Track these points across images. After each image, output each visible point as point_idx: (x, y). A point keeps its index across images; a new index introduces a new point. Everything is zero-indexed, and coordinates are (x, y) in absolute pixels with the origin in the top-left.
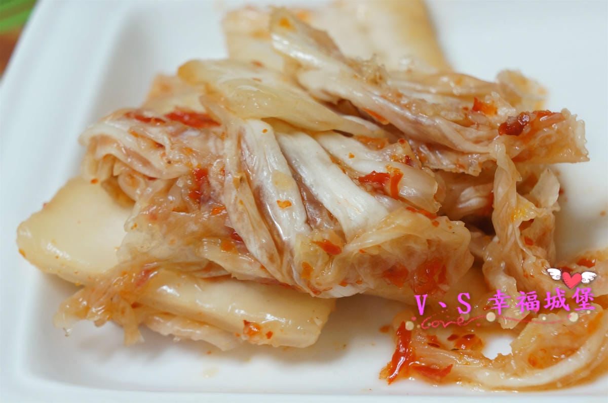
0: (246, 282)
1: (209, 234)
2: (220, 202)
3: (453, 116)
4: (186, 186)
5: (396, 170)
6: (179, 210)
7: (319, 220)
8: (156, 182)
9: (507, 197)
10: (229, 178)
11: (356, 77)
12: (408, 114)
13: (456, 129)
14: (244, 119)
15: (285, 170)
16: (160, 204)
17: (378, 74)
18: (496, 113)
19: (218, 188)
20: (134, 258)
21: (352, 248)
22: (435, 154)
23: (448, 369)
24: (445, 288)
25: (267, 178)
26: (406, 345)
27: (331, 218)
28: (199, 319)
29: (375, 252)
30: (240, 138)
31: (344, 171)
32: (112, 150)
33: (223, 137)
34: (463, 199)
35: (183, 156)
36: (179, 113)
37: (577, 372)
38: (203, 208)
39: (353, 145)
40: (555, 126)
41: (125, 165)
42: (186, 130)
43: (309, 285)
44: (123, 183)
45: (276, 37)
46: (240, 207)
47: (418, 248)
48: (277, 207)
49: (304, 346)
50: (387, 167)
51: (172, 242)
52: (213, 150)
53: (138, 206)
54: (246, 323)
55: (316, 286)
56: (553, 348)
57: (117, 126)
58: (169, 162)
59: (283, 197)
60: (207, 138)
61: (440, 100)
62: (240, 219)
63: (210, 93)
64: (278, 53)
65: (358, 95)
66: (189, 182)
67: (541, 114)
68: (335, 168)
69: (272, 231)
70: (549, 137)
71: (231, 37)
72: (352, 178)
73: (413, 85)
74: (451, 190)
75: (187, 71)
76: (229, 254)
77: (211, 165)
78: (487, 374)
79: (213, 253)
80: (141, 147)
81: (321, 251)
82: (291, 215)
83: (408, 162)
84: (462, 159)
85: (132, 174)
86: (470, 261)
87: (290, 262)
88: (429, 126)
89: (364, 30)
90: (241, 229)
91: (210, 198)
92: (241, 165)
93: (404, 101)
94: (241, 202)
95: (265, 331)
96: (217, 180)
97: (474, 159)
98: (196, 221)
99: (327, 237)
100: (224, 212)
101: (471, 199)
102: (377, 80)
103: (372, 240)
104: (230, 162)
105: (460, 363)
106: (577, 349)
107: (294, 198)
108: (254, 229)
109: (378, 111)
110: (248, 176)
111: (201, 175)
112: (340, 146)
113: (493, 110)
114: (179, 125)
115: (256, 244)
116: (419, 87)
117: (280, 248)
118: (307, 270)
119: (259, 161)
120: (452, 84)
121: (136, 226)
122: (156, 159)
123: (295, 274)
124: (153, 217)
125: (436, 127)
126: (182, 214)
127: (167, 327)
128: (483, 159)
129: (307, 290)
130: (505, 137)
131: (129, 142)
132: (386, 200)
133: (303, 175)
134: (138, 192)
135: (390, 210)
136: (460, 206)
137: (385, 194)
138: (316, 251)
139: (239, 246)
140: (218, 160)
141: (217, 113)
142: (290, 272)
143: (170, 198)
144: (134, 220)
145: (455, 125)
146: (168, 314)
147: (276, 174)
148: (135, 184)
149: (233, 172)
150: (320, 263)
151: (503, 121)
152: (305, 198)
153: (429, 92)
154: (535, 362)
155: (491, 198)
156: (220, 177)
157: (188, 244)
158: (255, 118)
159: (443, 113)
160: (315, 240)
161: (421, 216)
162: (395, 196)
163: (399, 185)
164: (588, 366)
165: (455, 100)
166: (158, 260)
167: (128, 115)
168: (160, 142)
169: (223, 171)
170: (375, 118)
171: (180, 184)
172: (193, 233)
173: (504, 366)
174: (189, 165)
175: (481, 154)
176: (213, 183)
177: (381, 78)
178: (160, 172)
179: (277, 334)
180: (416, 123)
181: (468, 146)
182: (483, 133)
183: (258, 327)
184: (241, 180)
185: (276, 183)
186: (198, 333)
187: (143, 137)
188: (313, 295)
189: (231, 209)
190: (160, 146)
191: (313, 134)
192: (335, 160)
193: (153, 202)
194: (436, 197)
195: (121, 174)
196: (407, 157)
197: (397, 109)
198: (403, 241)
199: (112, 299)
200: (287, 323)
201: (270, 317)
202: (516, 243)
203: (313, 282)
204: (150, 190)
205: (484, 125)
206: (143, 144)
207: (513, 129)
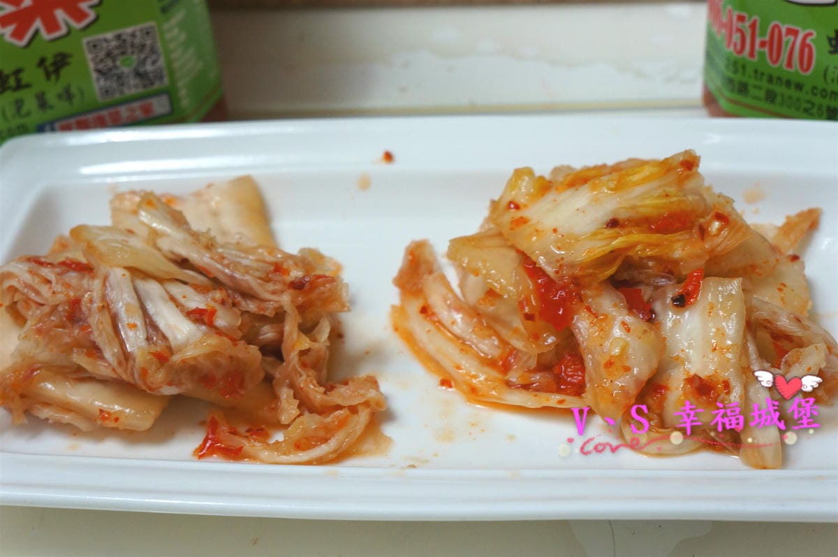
0: (103, 381)
1: (78, 344)
2: (87, 323)
3: (258, 274)
4: (64, 310)
5: (212, 307)
6: (58, 327)
7: (155, 338)
8: (44, 307)
9: (291, 333)
10: (95, 305)
11: (194, 243)
12: (227, 271)
13: (259, 284)
14: (111, 267)
15: (134, 302)
16: (44, 323)
17: (210, 242)
18: (289, 274)
19: (87, 313)
20: (23, 360)
21: (176, 358)
22: (245, 301)
23: (240, 449)
24: (242, 392)
25: (122, 307)
26: (213, 432)
27: (165, 338)
28: (67, 407)
29: (192, 363)
30: (106, 279)
31: (177, 306)
32: (14, 283)
33: (93, 278)
34: (262, 333)
35: (64, 289)
36: (68, 262)
37: (327, 455)
38: (75, 326)
39: (188, 290)
40: (328, 286)
41: (23, 294)
42: (68, 271)
43: (145, 384)
44: (19, 306)
45: (143, 213)
46: (101, 327)
47: (223, 361)
48: (127, 329)
49: (143, 429)
50: (206, 305)
51: (51, 350)
52: (86, 286)
53: (29, 323)
54: (101, 411)
55: (150, 385)
56: (313, 437)
57: (20, 266)
58: (54, 293)
59: (132, 321)
60: (82, 278)
61: (255, 265)
62: (100, 335)
63: (90, 249)
64: (143, 223)
65: (194, 256)
66: (67, 308)
67: (319, 277)
68: (171, 304)
69: (122, 344)
70: (324, 293)
71: (116, 212)
72: (182, 311)
73: (238, 253)
74: (255, 326)
75: (77, 232)
76: (90, 360)
77: (83, 296)
78: (266, 453)
79: (79, 359)
80: (35, 282)
81: (155, 359)
82: (136, 334)
83: (223, 303)
84: (263, 305)
85: (27, 301)
86: (262, 375)
87: (133, 367)
88: (240, 280)
89: (215, 214)
90: (101, 341)
91: (81, 320)
92: (104, 297)
93: (226, 262)
94: (102, 323)
95: (113, 417)
96: (87, 306)
97: (271, 305)
98: (69, 336)
99: (159, 349)
100: (90, 330)
101: (268, 333)
102: (210, 246)
103: (190, 353)
104: (96, 295)
105: (248, 445)
106: (330, 439)
107: (139, 322)
108: (109, 341)
109: (206, 267)
110: (108, 305)
111: (75, 303)
112: (177, 290)
113: (287, 272)
114: (64, 268)
115: (110, 353)
116: (243, 255)
117: (126, 357)
118: (144, 372)
119: (117, 297)
120: (265, 254)
121: (26, 337)
122: (45, 290)
123: (136, 375)
124: (39, 331)
125: (246, 281)
126: (60, 330)
127: (45, 413)
128: (276, 305)
129: (144, 387)
130: (291, 291)
131: (27, 277)
132: (204, 328)
133: (148, 307)
134: (30, 313)
135: (205, 334)
136: (261, 337)
137: (204, 323)
138: (151, 359)
139: (98, 354)
140: (89, 293)
141: (94, 263)
142: (132, 374)
143: (53, 318)
144: (25, 332)
145: (259, 281)
146: (47, 404)
147: (127, 305)
148: (28, 308)
149: (97, 301)
150: (154, 368)
151: (293, 280)
152: (148, 323)
153: (247, 258)
154: (299, 446)
155: (281, 333)
156: (88, 305)
157: (63, 352)
158: (118, 266)
159: (251, 272)
160: (151, 351)
161: (225, 339)
162: (211, 325)
163: (214, 318)
164: (335, 451)
165: (265, 265)
166: (40, 363)
167: (29, 260)
168: (49, 278)
169: (91, 301)
170: (204, 272)
171: (60, 308)
172: (67, 344)
173: (277, 448)
174: (67, 295)
175: (276, 302)
176: (84, 309)
177: (212, 245)
178: (47, 299)
179: (122, 420)
180: (232, 278)
181: (267, 296)
182: (278, 287)
183: (109, 413)
184: (103, 307)
185: (127, 310)
186: (66, 418)
187: (38, 275)
188: (149, 392)
189: (94, 327)
190: (49, 282)
191: (160, 280)
192: (173, 299)
193: (40, 321)
194: (240, 328)
195: (20, 300)
196: (223, 299)
197: (219, 266)
198: (212, 355)
199: (5, 389)
200: (130, 411)
201: (117, 408)
202: (294, 366)
203: (148, 382)
204: (39, 312)
205: (279, 281)
206: (37, 280)
207: (297, 286)
